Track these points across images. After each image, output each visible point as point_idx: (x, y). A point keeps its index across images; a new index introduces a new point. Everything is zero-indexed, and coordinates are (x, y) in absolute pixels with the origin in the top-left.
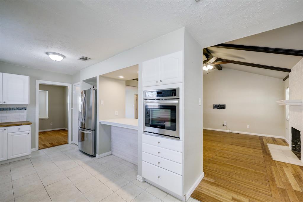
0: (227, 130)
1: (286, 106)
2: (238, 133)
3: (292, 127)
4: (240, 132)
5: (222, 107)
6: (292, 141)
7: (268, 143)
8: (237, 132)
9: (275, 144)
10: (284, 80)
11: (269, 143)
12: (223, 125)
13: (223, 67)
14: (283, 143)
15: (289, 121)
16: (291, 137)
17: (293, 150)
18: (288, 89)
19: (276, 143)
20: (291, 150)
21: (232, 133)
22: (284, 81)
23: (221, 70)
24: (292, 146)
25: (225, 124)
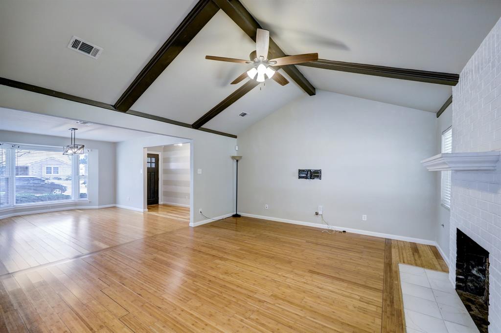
0: (322, 223)
1: (443, 173)
2: (344, 232)
3: (458, 230)
4: (348, 230)
5: (314, 174)
6: (458, 266)
7: (401, 262)
8: (342, 229)
9: (417, 265)
10: (439, 114)
11: (404, 262)
12: (317, 214)
13: (317, 89)
14: (435, 261)
15: (449, 210)
16: (456, 255)
17: (458, 287)
18: (449, 134)
19: (419, 262)
20: (455, 287)
21: (332, 231)
22: (438, 117)
23: (315, 94)
24: (457, 278)
25: (320, 213)
